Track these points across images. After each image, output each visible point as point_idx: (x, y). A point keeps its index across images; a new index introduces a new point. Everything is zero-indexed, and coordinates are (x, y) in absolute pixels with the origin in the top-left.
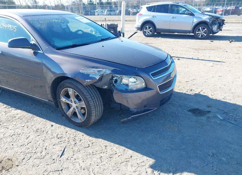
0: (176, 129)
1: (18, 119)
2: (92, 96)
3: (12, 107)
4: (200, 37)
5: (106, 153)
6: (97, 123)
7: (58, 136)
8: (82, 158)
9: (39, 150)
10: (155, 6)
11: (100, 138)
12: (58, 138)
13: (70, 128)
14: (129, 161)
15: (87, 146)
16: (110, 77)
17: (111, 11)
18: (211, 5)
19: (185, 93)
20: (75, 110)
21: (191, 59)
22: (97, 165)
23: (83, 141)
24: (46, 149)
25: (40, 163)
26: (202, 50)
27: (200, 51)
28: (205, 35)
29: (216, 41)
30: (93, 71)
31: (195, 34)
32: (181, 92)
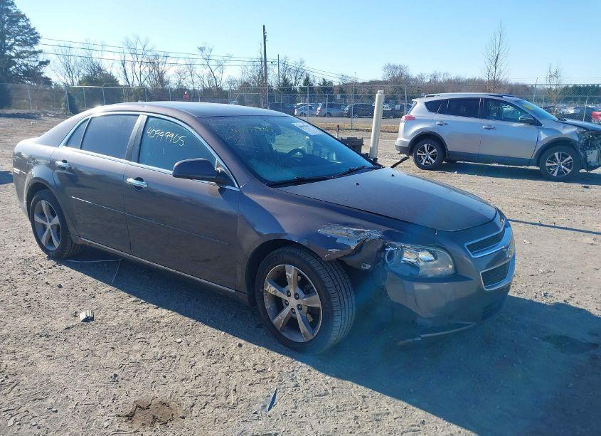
0: (520, 376)
1: (166, 326)
2: (337, 283)
3: (148, 301)
4: (555, 174)
5: (366, 410)
6: (337, 348)
7: (256, 367)
8: (315, 416)
9: (221, 390)
10: (445, 101)
11: (349, 380)
12: (258, 372)
13: (280, 353)
14: (419, 430)
15: (323, 392)
16: (380, 246)
17: (331, 106)
18: (575, 100)
19: (531, 301)
20: (295, 313)
21: (536, 224)
22: (351, 432)
23: (313, 382)
24: (235, 390)
25: (229, 416)
26: (565, 205)
27: (560, 209)
28: (569, 171)
29: (596, 186)
30: (344, 232)
31: (543, 166)
32: (521, 296)
